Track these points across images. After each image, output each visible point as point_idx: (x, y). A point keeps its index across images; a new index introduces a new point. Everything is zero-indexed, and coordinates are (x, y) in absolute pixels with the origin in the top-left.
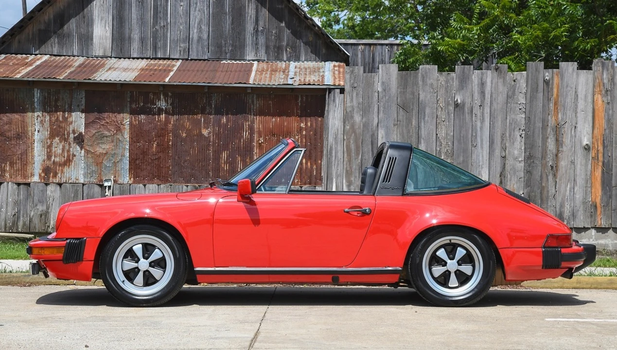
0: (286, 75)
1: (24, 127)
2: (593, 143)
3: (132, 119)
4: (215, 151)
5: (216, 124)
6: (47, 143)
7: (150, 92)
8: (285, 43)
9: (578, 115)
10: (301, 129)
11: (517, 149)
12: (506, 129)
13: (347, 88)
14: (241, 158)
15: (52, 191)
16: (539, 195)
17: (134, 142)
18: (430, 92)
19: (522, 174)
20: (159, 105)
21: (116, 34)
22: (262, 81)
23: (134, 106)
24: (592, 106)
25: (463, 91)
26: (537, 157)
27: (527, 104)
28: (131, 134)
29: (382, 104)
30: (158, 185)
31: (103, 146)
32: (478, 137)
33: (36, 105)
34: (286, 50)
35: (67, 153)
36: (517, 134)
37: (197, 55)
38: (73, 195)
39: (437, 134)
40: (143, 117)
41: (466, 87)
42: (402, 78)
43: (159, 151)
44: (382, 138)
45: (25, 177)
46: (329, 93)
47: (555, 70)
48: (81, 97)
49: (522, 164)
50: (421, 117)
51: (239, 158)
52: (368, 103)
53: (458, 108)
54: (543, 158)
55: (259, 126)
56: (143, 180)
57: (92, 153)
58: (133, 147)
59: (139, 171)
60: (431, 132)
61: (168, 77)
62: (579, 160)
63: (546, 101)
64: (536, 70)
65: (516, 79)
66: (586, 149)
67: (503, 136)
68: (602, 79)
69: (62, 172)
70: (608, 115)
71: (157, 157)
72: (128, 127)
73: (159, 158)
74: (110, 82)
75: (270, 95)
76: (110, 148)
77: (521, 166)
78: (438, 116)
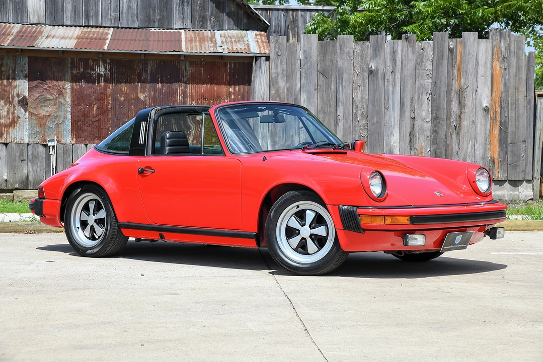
0: (214, 43)
2: (491, 105)
3: (73, 83)
5: (151, 89)
7: (90, 59)
8: (209, 13)
9: (479, 80)
10: (230, 93)
11: (425, 111)
12: (414, 93)
13: (272, 56)
16: (444, 152)
17: (76, 105)
18: (347, 59)
19: (429, 134)
20: (98, 71)
21: (49, 2)
22: (194, 49)
23: (74, 72)
24: (490, 71)
25: (377, 59)
26: (442, 117)
27: (434, 71)
28: (72, 97)
29: (304, 70)
31: (46, 109)
32: (390, 100)
34: (210, 19)
35: (12, 115)
36: (425, 97)
37: (128, 23)
38: (18, 154)
41: (380, 55)
42: (322, 46)
43: (99, 113)
44: (304, 101)
46: (256, 60)
47: (458, 39)
48: (24, 62)
49: (429, 124)
50: (339, 82)
52: (292, 69)
53: (372, 74)
54: (448, 119)
55: (191, 91)
56: (85, 140)
57: (36, 115)
58: (75, 110)
59: (81, 132)
60: (348, 96)
61: (105, 44)
62: (480, 120)
63: (450, 68)
64: (442, 39)
65: (424, 48)
66: (485, 110)
67: (412, 99)
68: (500, 47)
69: (8, 132)
70: (505, 80)
71: (97, 119)
72: (70, 91)
73: (99, 120)
74: (52, 49)
75: (201, 62)
76: (53, 110)
77: (428, 126)
78: (355, 82)
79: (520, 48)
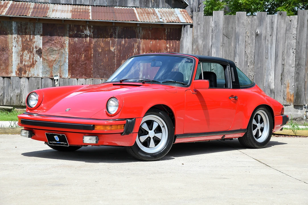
0: (156, 16)
1: (7, 44)
3: (70, 40)
4: (118, 60)
5: (118, 44)
6: (20, 54)
7: (81, 25)
10: (167, 48)
11: (291, 60)
12: (285, 49)
13: (194, 25)
15: (24, 82)
16: (303, 87)
17: (71, 54)
18: (242, 27)
19: (293, 75)
20: (86, 33)
22: (145, 20)
23: (71, 33)
25: (261, 27)
26: (303, 64)
27: (297, 34)
28: (70, 49)
29: (214, 34)
30: (85, 79)
31: (53, 56)
32: (269, 53)
33: (13, 31)
35: (32, 60)
36: (291, 51)
37: (100, 3)
38: (36, 84)
39: (245, 51)
40: (76, 39)
41: (263, 24)
42: (226, 19)
43: (86, 59)
44: (214, 53)
45: (7, 73)
46: (184, 27)
48: (40, 26)
49: (294, 69)
50: (236, 41)
52: (207, 33)
53: (258, 36)
54: (306, 65)
55: (143, 45)
56: (77, 76)
57: (47, 60)
58: (71, 57)
59: (74, 71)
60: (242, 50)
61: (90, 16)
64: (304, 15)
65: (292, 20)
67: (283, 52)
69: (29, 71)
71: (84, 63)
72: (68, 46)
73: (86, 64)
74: (58, 19)
75: (149, 28)
76: (57, 57)
77: (293, 70)
78: (246, 41)
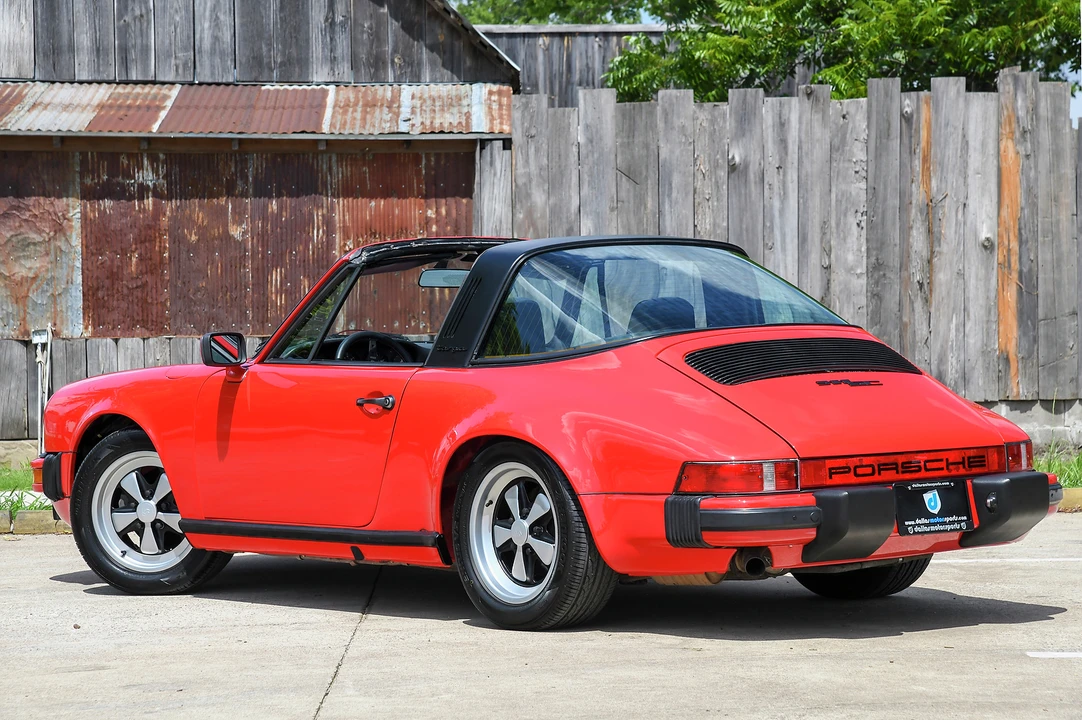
0: (394, 113)
2: (999, 236)
3: (85, 207)
4: (258, 269)
5: (257, 215)
7: (122, 154)
8: (389, 48)
9: (970, 180)
10: (427, 222)
11: (853, 251)
12: (829, 213)
13: (517, 138)
14: (309, 281)
16: (896, 341)
17: (92, 254)
18: (680, 142)
19: (863, 301)
20: (141, 179)
21: (42, 32)
22: (348, 126)
23: (88, 181)
24: (995, 162)
25: (744, 140)
26: (891, 265)
27: (870, 163)
28: (85, 237)
29: (586, 168)
30: (144, 339)
31: (28, 264)
32: (775, 229)
34: (393, 62)
36: (852, 221)
37: (213, 74)
39: (695, 226)
40: (108, 203)
41: (751, 131)
42: (624, 116)
43: (144, 271)
46: (482, 148)
47: (922, 93)
49: (863, 281)
50: (664, 193)
51: (306, 283)
52: (560, 166)
53: (736, 172)
54: (903, 270)
55: (344, 216)
56: (113, 329)
57: (6, 278)
58: (90, 264)
59: (104, 311)
60: (684, 222)
61: (156, 120)
62: (973, 269)
63: (906, 155)
64: (886, 94)
65: (848, 113)
66: (985, 247)
67: (824, 224)
68: (1015, 109)
70: (1028, 180)
71: (140, 283)
72: (79, 225)
73: (145, 285)
74: (38, 133)
75: (364, 155)
76: (42, 266)
77: (860, 284)
78: (698, 191)
79: (1060, 109)
